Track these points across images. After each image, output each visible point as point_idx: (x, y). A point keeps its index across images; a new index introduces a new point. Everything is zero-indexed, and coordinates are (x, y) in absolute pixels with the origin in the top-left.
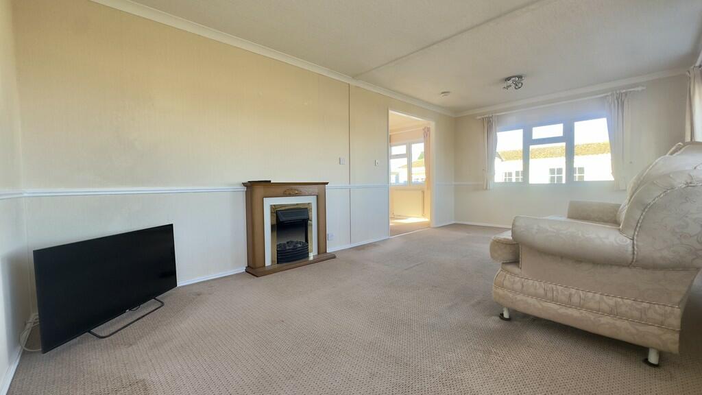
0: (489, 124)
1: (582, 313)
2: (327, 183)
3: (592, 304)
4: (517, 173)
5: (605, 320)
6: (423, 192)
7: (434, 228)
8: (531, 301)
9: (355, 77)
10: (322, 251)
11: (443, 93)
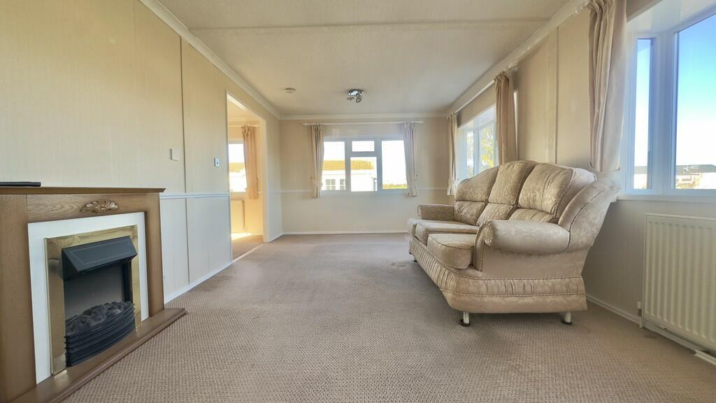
0: (316, 133)
1: (534, 299)
2: (162, 190)
3: (539, 289)
4: (342, 181)
5: (549, 299)
6: (243, 202)
7: (269, 243)
8: (496, 299)
9: (192, 29)
10: (157, 307)
11: (288, 89)
